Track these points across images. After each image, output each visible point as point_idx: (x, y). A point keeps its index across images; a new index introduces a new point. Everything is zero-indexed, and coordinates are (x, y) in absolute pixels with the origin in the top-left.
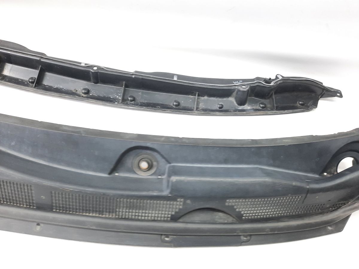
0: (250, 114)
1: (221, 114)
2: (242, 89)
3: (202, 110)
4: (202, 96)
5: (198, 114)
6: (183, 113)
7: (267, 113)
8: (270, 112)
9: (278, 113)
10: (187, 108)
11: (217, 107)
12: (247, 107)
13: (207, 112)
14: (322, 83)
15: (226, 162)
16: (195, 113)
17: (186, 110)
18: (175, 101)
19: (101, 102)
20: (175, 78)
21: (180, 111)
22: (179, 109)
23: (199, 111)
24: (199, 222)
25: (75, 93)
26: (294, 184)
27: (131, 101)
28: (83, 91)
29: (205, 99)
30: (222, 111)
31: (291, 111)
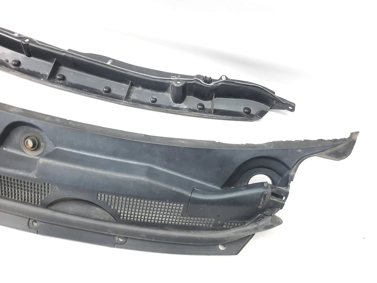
0: (183, 114)
1: (151, 108)
2: (175, 85)
3: (131, 101)
4: (136, 86)
5: (125, 104)
6: (109, 100)
7: (202, 115)
8: (206, 115)
9: (215, 118)
10: (117, 96)
11: (149, 100)
12: (183, 106)
13: (138, 103)
14: (274, 93)
15: (115, 154)
16: (122, 102)
17: (115, 98)
18: (106, 88)
19: (26, 76)
20: (109, 63)
21: (107, 98)
22: (108, 95)
23: (128, 101)
24: (73, 213)
25: (5, 63)
26: (174, 189)
27: (60, 79)
28: (13, 63)
29: (139, 90)
30: (154, 105)
31: (230, 117)
